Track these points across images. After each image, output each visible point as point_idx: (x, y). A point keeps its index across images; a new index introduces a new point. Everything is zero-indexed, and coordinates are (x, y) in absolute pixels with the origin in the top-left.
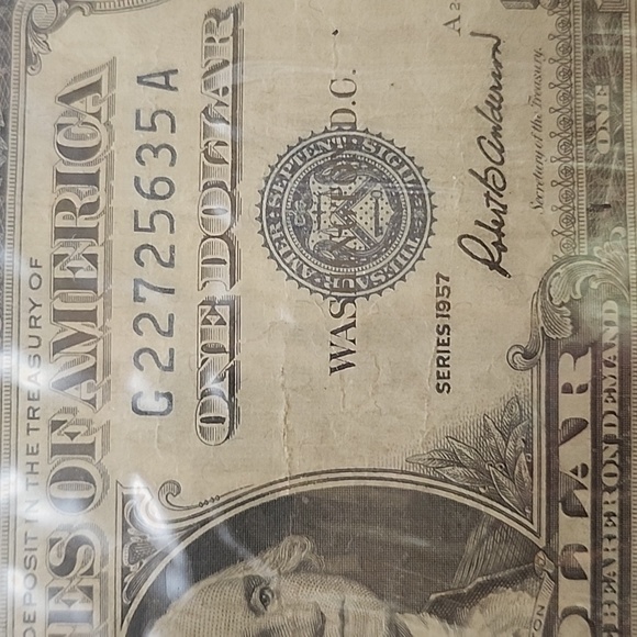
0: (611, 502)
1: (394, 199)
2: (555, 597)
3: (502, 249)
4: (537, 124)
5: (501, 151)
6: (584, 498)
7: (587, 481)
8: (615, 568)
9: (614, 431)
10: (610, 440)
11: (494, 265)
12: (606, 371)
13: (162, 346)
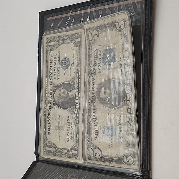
3: (74, 65)
5: (74, 58)
7: (78, 82)
8: (80, 88)
10: (79, 79)
11: (73, 67)
12: (79, 74)
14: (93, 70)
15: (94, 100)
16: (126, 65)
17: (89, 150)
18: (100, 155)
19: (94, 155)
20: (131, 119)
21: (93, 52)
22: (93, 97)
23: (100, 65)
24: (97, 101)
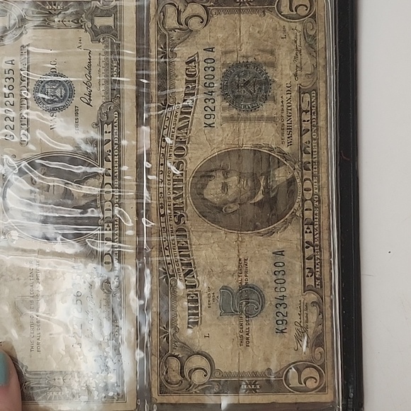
0: (116, 159)
1: (65, 90)
2: (103, 181)
3: (90, 100)
4: (99, 71)
5: (91, 77)
6: (110, 157)
7: (111, 154)
8: (117, 173)
9: (117, 142)
10: (116, 144)
11: (89, 104)
12: (115, 128)
13: (11, 124)
14: (180, 120)
15: (182, 209)
16: (307, 112)
17: (165, 363)
18: (209, 375)
19: (183, 377)
20: (321, 263)
21: (179, 65)
22: (174, 199)
23: (210, 105)
24: (190, 210)
